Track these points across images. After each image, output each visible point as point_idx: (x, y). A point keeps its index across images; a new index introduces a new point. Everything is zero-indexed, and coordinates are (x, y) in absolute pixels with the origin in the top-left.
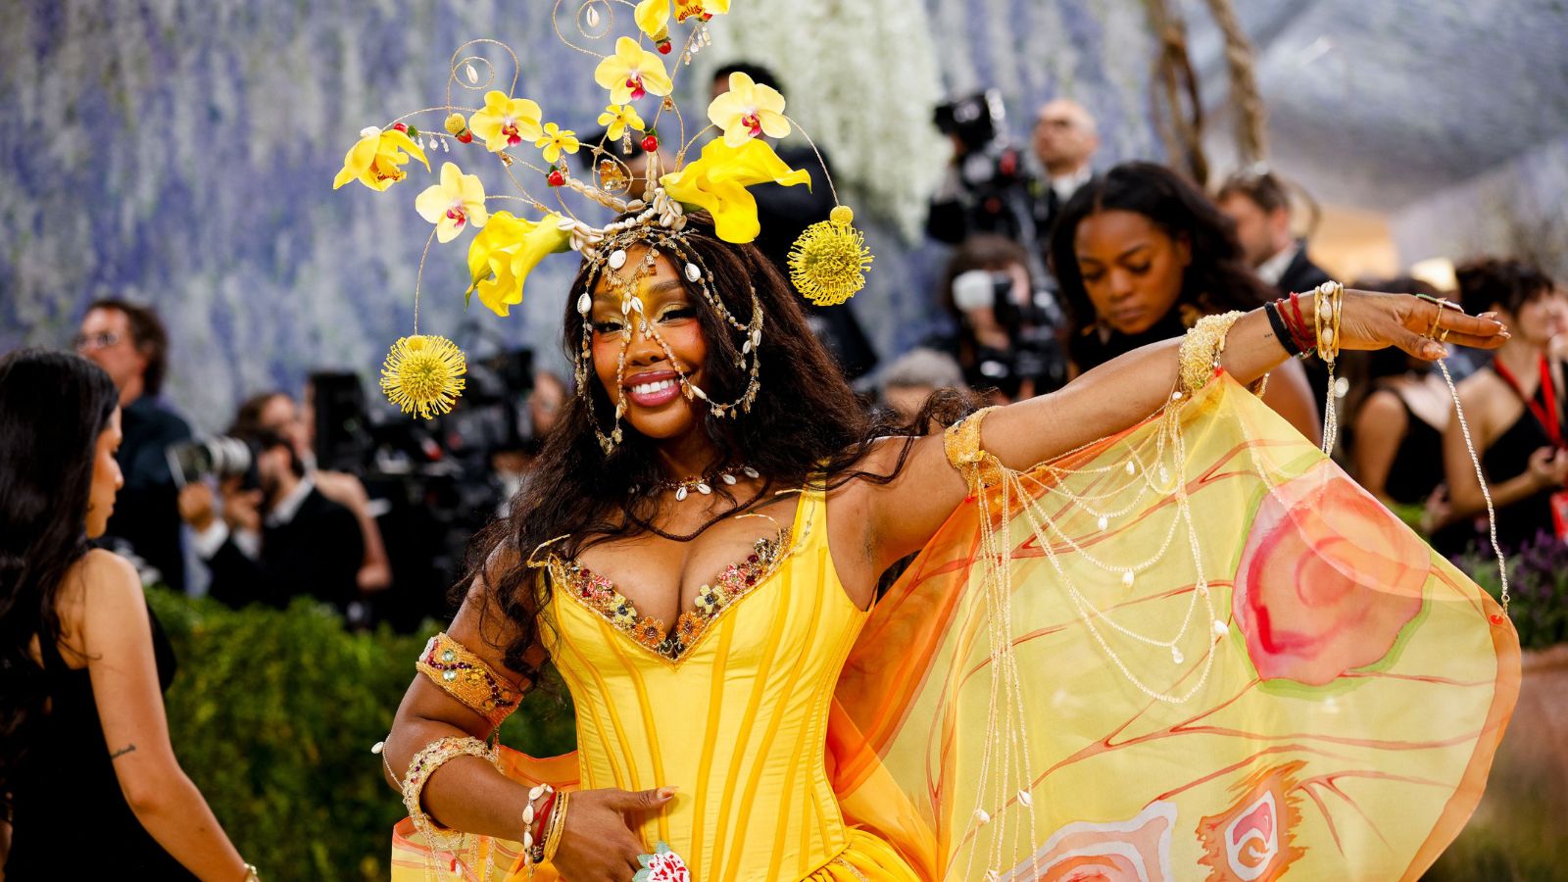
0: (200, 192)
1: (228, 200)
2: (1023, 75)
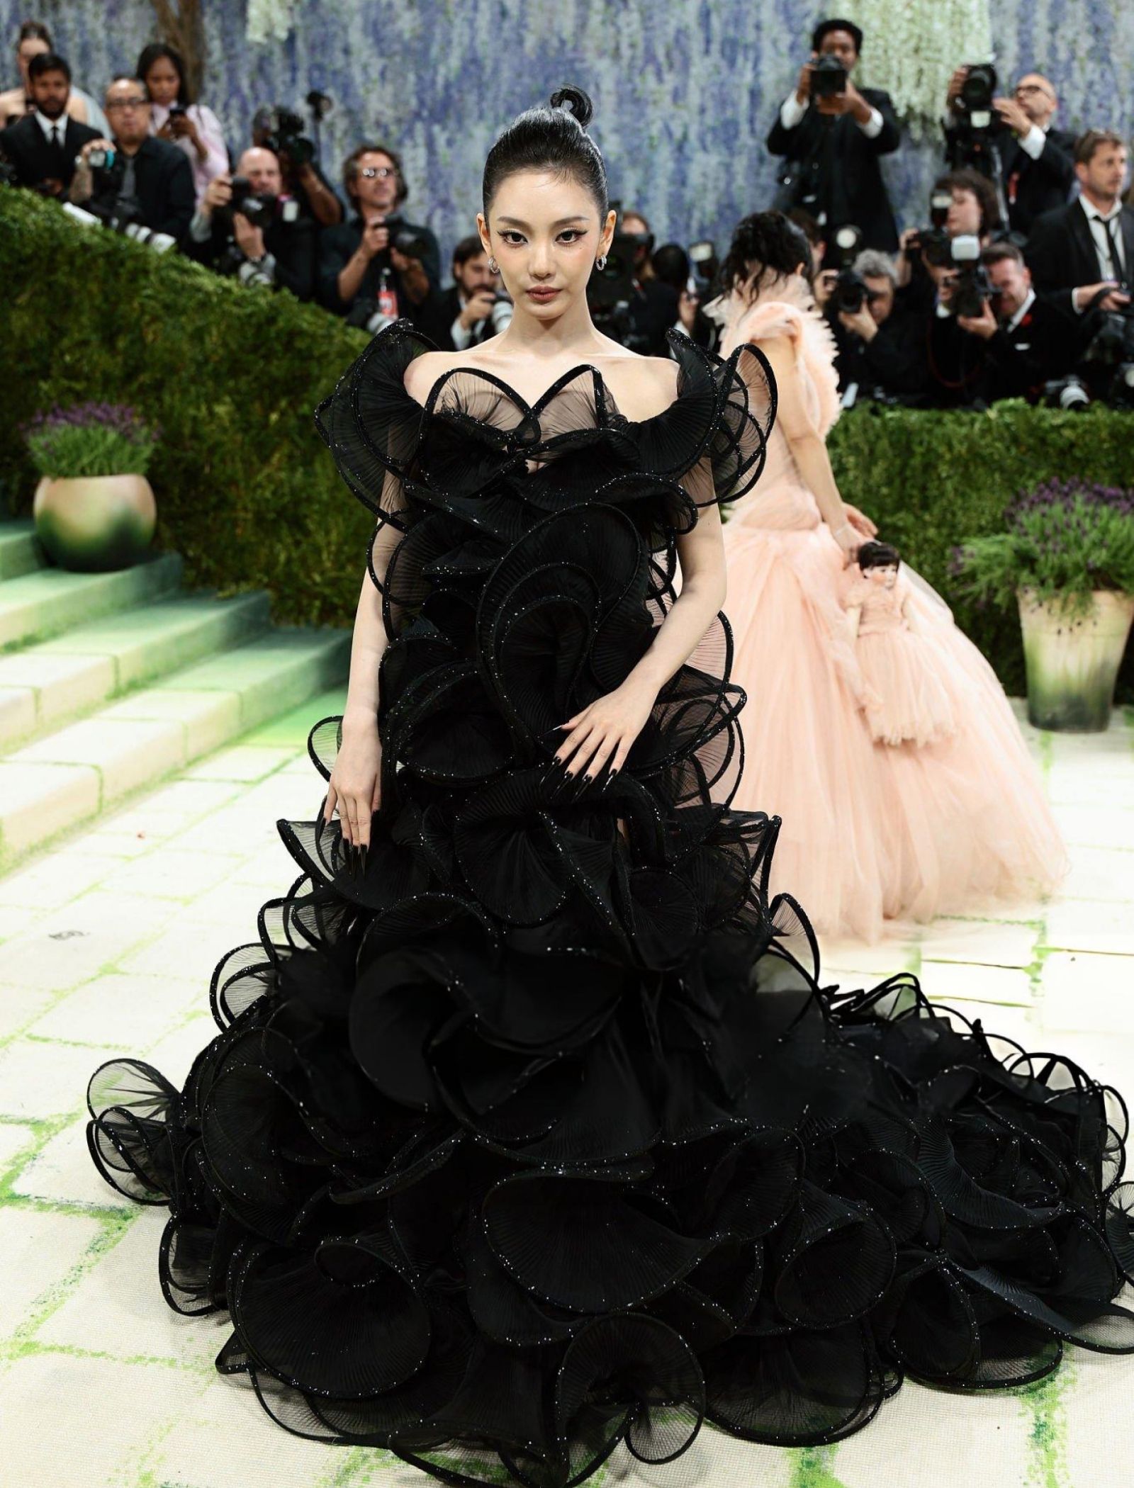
0: (489, 65)
1: (506, 74)
2: (1053, 50)
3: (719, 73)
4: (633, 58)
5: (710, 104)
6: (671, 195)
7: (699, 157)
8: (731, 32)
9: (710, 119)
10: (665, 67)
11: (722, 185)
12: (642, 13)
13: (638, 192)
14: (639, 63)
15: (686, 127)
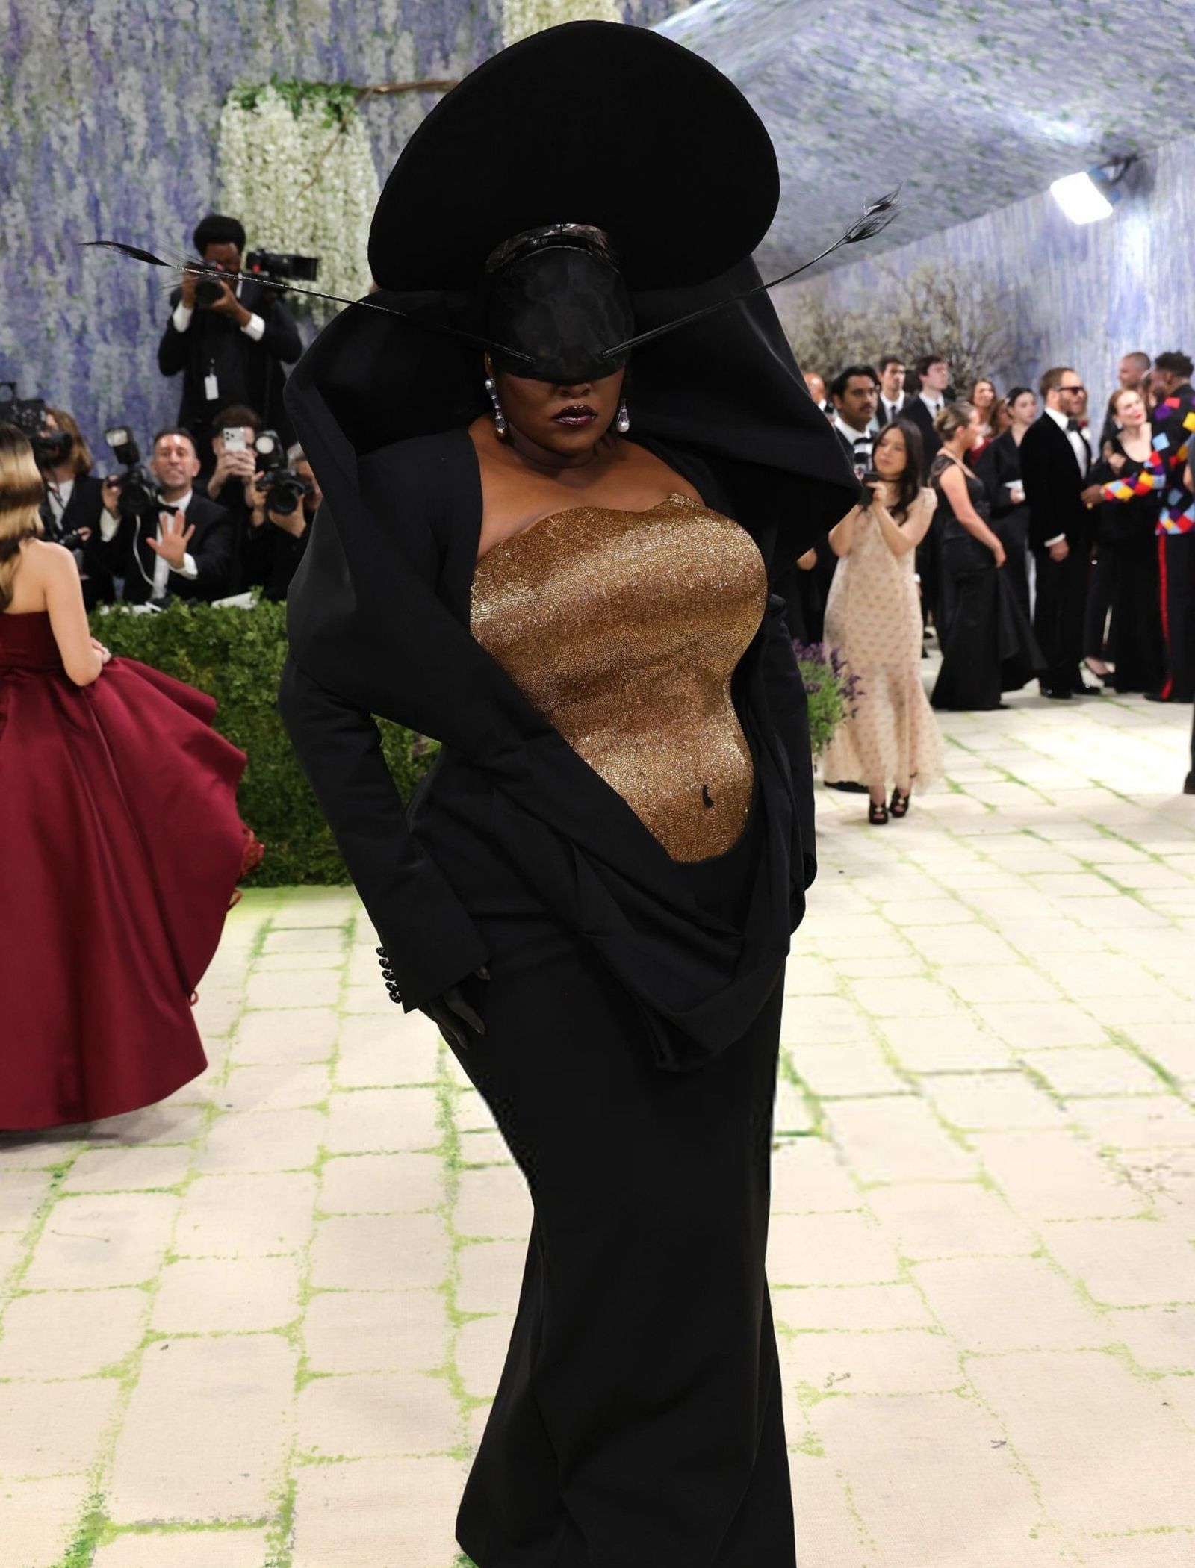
3: (114, 263)
4: (21, 250)
5: (106, 295)
6: (73, 388)
7: (100, 347)
8: (122, 222)
9: (108, 309)
10: (56, 259)
11: (127, 376)
12: (26, 204)
13: (39, 385)
14: (29, 254)
15: (84, 318)
